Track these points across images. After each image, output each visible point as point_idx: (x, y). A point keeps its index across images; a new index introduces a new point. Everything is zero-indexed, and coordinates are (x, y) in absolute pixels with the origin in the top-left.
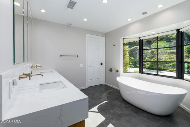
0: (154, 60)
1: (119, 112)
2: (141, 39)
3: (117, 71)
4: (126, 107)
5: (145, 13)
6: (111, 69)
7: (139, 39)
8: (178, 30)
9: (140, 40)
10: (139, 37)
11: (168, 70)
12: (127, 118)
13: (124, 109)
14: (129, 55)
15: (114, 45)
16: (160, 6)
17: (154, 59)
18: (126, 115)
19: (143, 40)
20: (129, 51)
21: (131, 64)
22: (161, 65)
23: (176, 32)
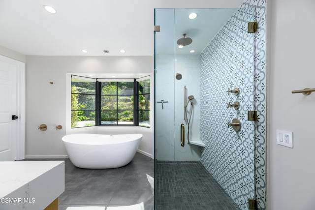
0: (106, 109)
1: (75, 186)
2: (99, 80)
3: (60, 127)
4: (84, 176)
5: (106, 51)
6: (44, 126)
7: (95, 81)
8: (135, 79)
9: (97, 81)
10: (96, 78)
11: (121, 120)
12: (90, 187)
13: (82, 179)
14: (77, 102)
15: (52, 83)
16: (123, 51)
17: (105, 106)
18: (87, 184)
19: (100, 82)
20: (77, 95)
21: (80, 115)
22: (114, 114)
23: (133, 81)
